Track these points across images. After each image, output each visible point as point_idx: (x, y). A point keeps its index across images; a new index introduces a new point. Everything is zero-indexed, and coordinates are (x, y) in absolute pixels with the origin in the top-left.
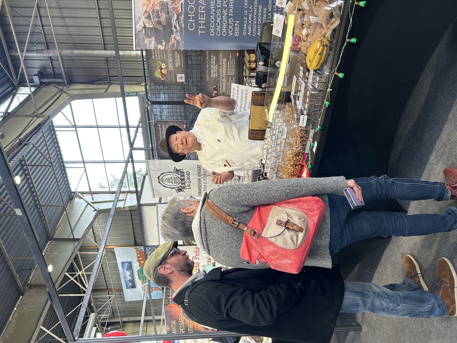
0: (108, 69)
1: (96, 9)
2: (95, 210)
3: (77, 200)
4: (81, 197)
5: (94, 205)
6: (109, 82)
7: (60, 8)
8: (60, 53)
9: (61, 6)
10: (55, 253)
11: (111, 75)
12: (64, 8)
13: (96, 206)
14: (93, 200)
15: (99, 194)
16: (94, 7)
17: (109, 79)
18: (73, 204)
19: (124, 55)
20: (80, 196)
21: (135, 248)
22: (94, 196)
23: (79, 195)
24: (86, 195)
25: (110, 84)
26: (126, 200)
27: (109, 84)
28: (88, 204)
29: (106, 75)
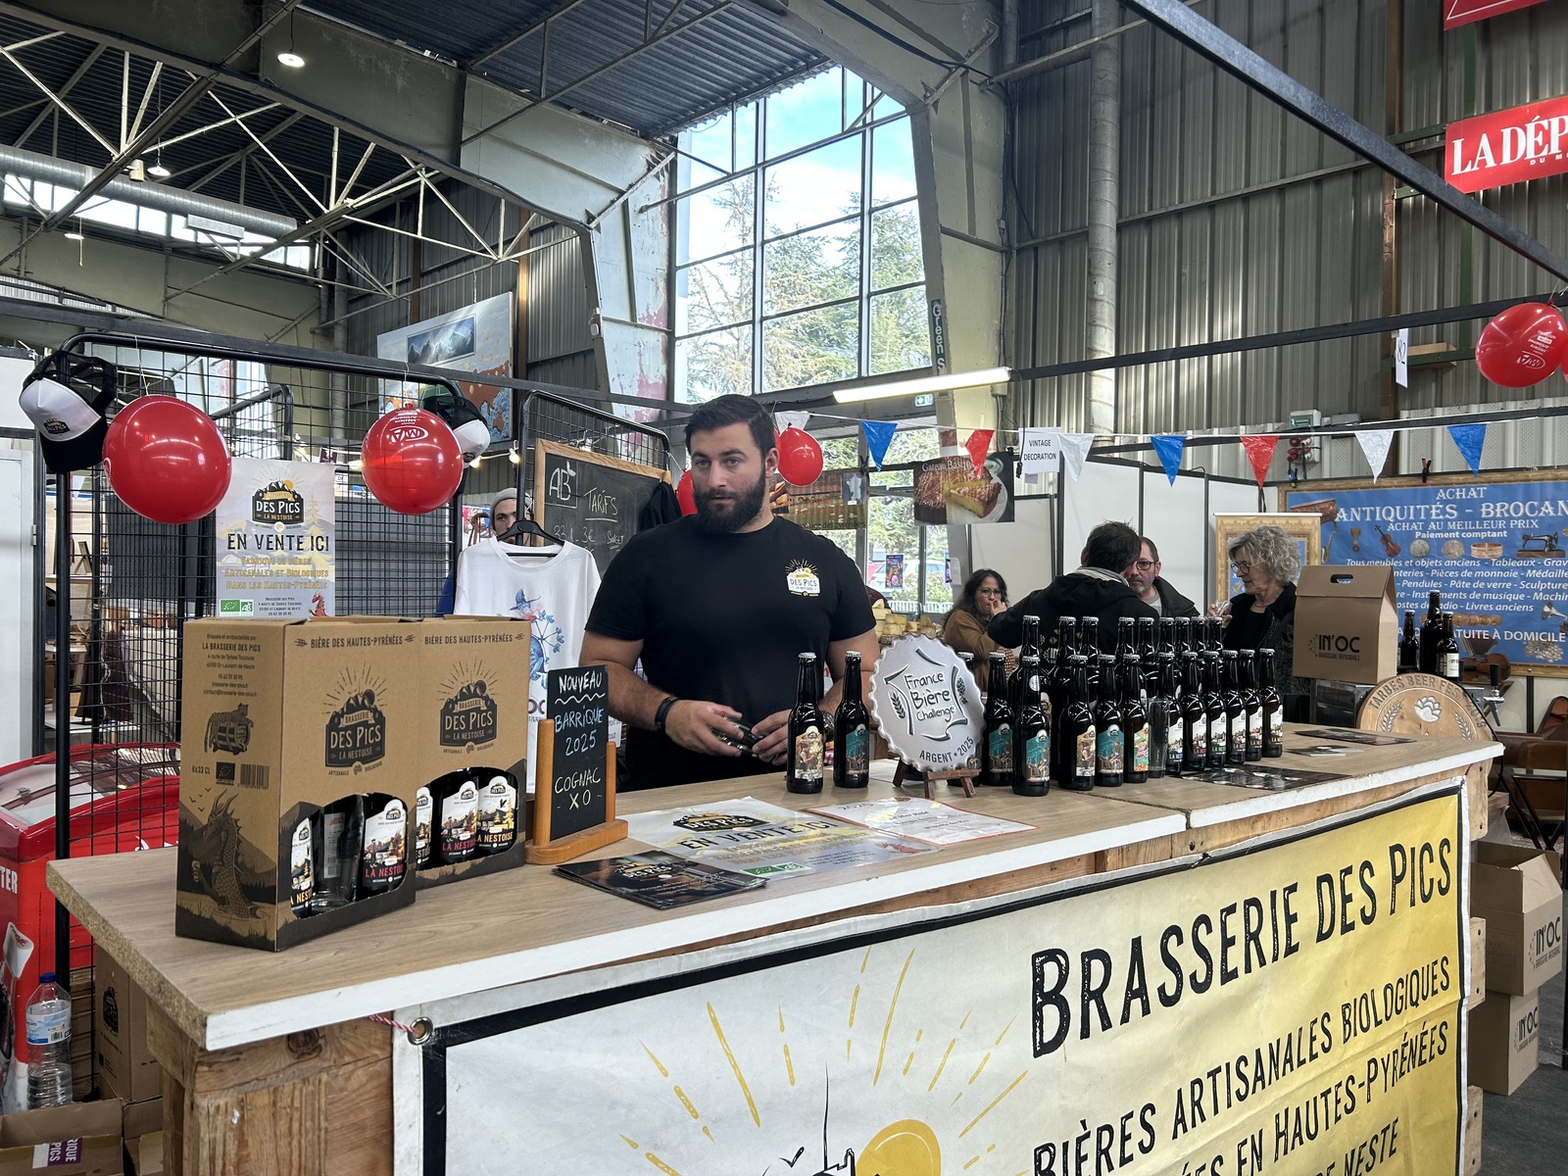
0: (1061, 242)
1: (1283, 176)
2: (591, 218)
3: (643, 153)
4: (654, 167)
5: (616, 212)
6: (1010, 247)
7: (1284, 29)
8: (1101, 47)
9: (1291, 31)
10: (400, 82)
11: (1041, 252)
12: (1285, 47)
13: (611, 221)
14: (641, 211)
15: (665, 230)
16: (1290, 168)
17: (1023, 244)
18: (622, 140)
19: (1096, 300)
20: (658, 163)
21: (506, 364)
22: (659, 213)
23: (663, 159)
24: (662, 187)
25: (1005, 251)
26: (636, 326)
27: (1005, 248)
28: (621, 193)
29: (1042, 233)
